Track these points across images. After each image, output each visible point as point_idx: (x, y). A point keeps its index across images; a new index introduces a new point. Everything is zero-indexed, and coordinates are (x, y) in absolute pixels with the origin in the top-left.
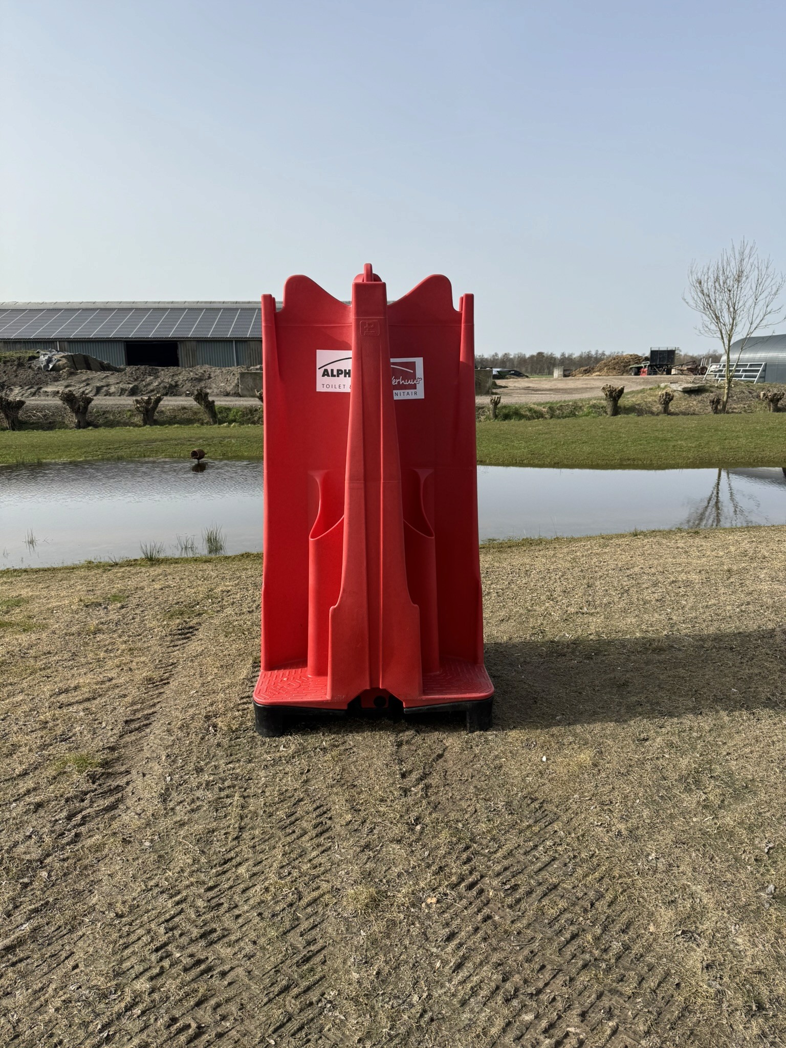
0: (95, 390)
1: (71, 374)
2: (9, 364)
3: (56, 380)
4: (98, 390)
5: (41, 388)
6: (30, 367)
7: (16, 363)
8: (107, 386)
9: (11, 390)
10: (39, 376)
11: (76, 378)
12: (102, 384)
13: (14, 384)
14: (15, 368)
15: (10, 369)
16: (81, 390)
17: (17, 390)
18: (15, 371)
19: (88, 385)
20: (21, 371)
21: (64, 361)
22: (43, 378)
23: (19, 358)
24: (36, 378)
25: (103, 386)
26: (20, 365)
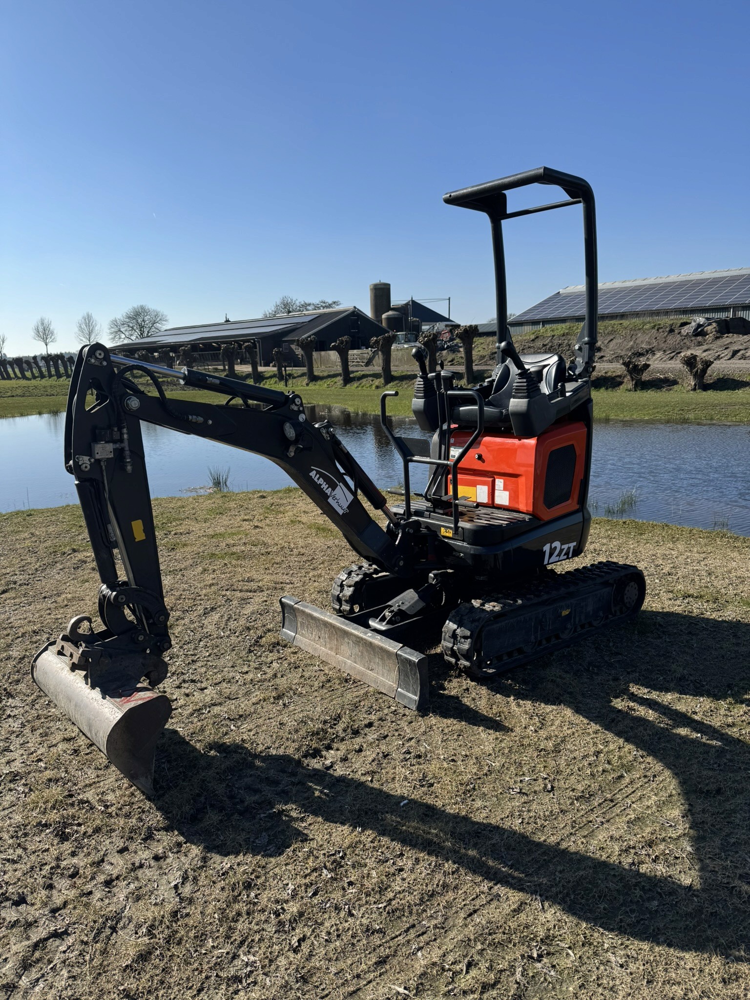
0: (731, 354)
1: (717, 338)
2: (661, 330)
3: (700, 344)
4: (735, 353)
5: (679, 353)
6: (680, 333)
7: (668, 329)
8: (745, 349)
9: (654, 354)
10: (685, 341)
11: (720, 342)
12: (740, 347)
13: (659, 350)
14: (666, 334)
15: (662, 335)
16: (718, 353)
17: (659, 354)
18: (665, 338)
19: (726, 348)
20: (670, 337)
21: (714, 325)
22: (688, 343)
23: (671, 325)
24: (682, 343)
25: (739, 350)
26: (672, 331)
